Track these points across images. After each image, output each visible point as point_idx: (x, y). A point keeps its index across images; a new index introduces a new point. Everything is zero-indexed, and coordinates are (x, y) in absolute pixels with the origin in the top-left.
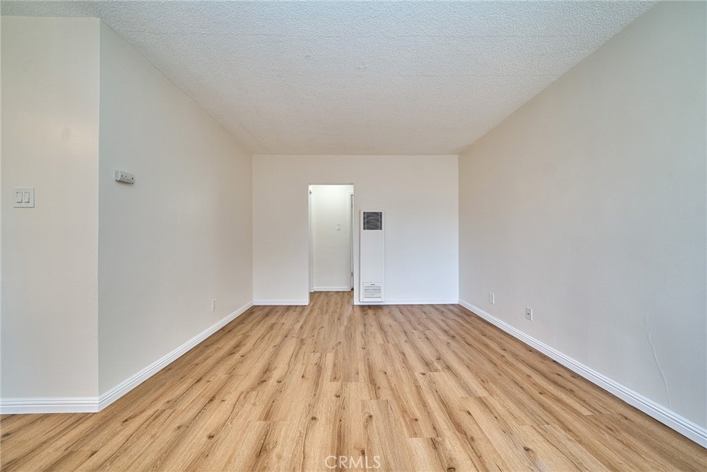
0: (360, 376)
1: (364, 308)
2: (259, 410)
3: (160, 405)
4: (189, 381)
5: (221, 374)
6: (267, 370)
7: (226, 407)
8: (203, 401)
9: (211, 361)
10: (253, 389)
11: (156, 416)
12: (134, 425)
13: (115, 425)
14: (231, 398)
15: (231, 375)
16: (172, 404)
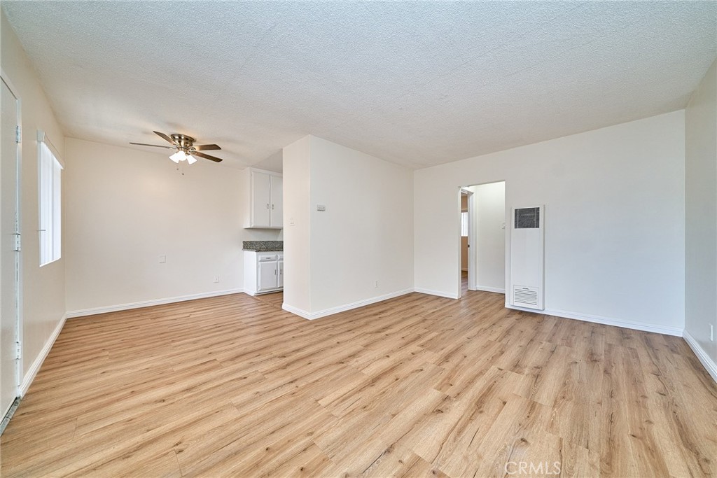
0: (443, 351)
1: (513, 311)
2: (365, 342)
3: (330, 325)
4: (347, 320)
5: (363, 322)
6: (386, 328)
7: (354, 335)
8: (346, 330)
9: (362, 315)
10: (371, 333)
11: (326, 328)
12: (317, 328)
13: (313, 326)
14: (357, 333)
15: (367, 324)
16: (334, 326)
